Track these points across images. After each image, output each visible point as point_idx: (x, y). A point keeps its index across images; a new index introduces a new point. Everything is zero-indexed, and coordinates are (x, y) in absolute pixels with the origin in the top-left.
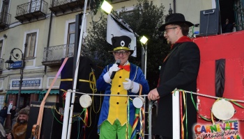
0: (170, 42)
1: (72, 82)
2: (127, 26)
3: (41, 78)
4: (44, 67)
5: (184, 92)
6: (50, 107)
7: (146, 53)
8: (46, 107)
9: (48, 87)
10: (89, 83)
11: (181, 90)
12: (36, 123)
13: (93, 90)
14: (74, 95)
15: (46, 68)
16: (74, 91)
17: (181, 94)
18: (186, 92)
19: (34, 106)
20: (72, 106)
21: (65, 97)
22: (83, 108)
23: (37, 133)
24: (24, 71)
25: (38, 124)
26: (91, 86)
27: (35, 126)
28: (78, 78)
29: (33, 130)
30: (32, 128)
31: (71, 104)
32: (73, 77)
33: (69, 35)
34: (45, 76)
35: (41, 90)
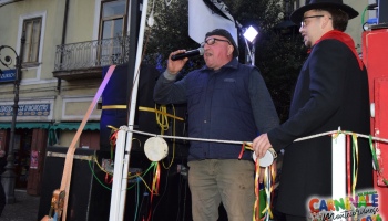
0: (310, 43)
1: (126, 112)
2: (223, 7)
3: (52, 102)
4: (56, 80)
5: (356, 136)
6: (86, 158)
7: (253, 59)
8: (78, 157)
9: (65, 118)
10: (154, 113)
11: (350, 133)
12: (58, 187)
13: (162, 126)
14: (130, 135)
15: (59, 83)
16: (131, 128)
17: (349, 139)
18: (358, 135)
19: (55, 155)
20: (127, 156)
21: (115, 139)
22: (151, 162)
23: (60, 206)
24: (21, 88)
25: (62, 188)
26: (158, 119)
27: (57, 192)
28: (138, 105)
29: (54, 200)
30: (51, 196)
31: (126, 153)
32: (128, 103)
33: (102, 23)
34: (59, 97)
35: (52, 122)
